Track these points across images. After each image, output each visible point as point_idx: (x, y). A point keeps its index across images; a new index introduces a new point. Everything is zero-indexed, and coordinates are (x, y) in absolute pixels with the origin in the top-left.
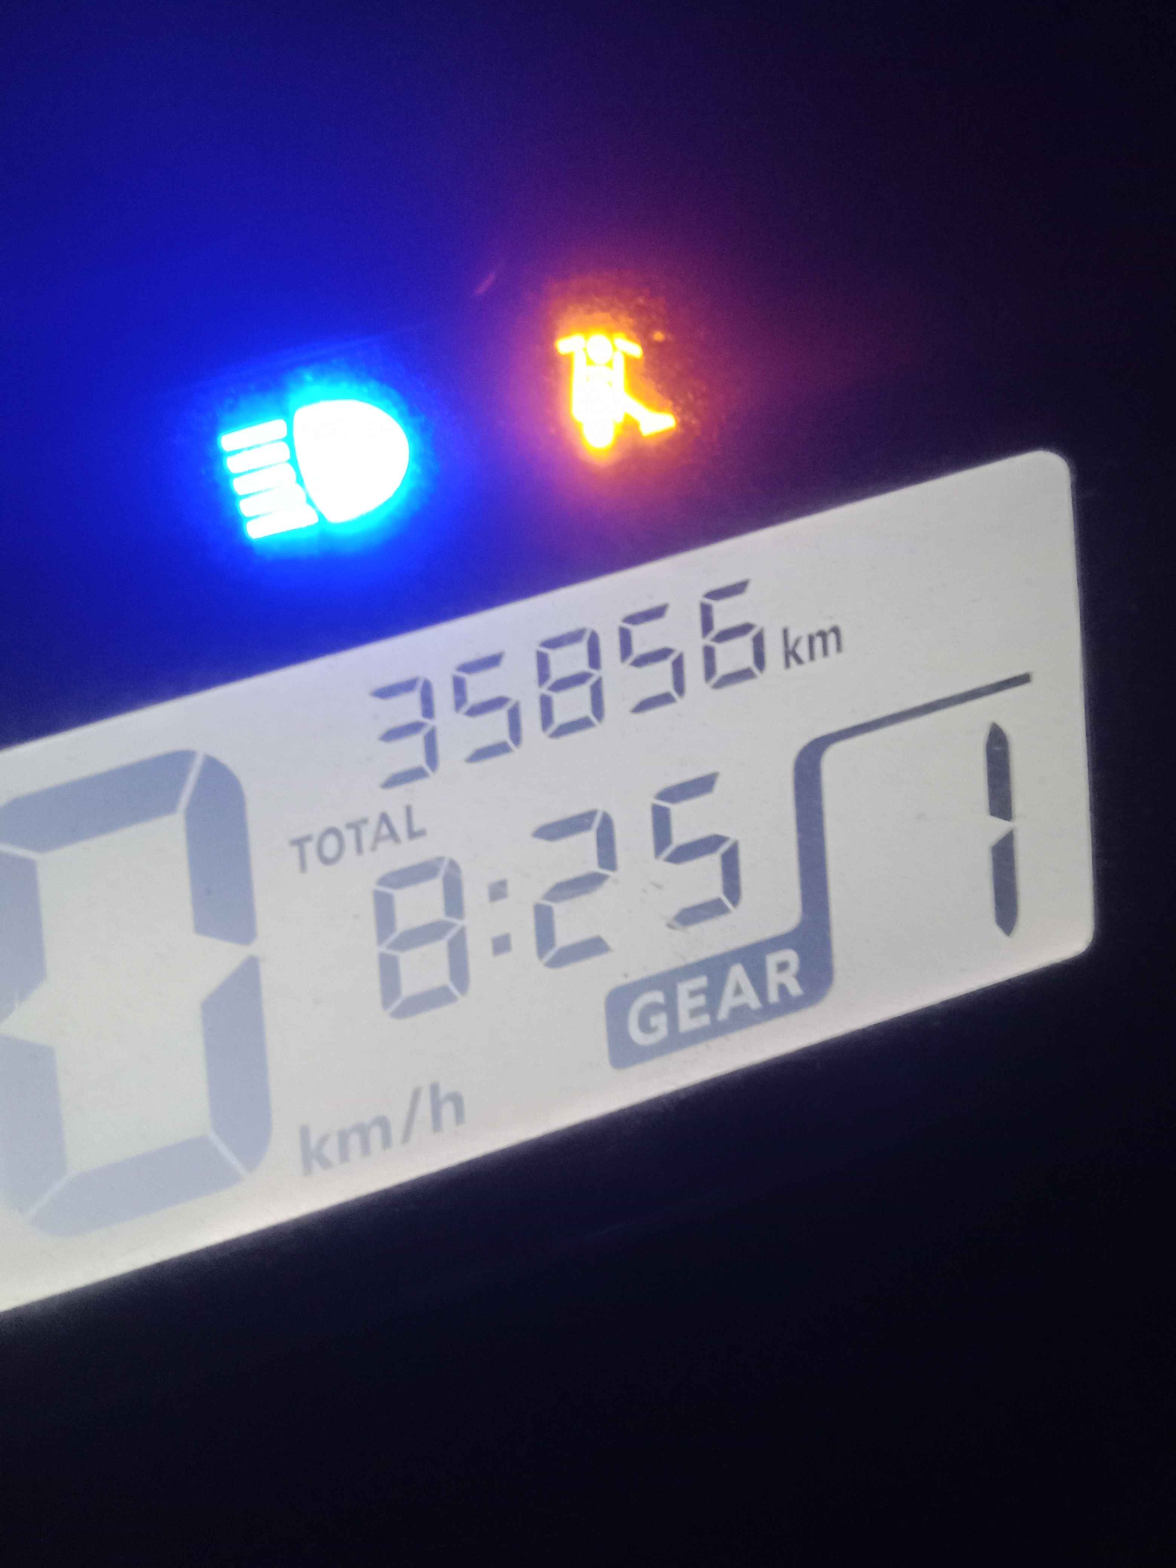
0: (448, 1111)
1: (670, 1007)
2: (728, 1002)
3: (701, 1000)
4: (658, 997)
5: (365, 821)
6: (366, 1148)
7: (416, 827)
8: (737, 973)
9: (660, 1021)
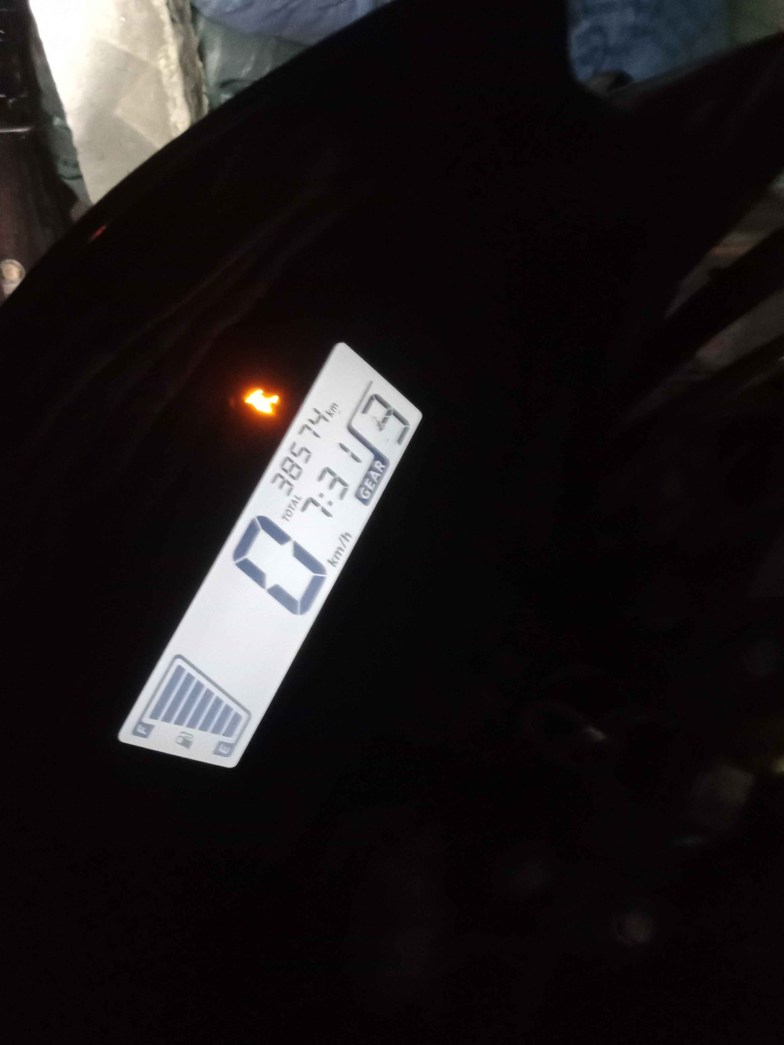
1: (367, 488)
2: (375, 479)
3: (370, 483)
5: (291, 504)
6: (340, 554)
7: (299, 497)
8: (372, 473)
9: (367, 492)
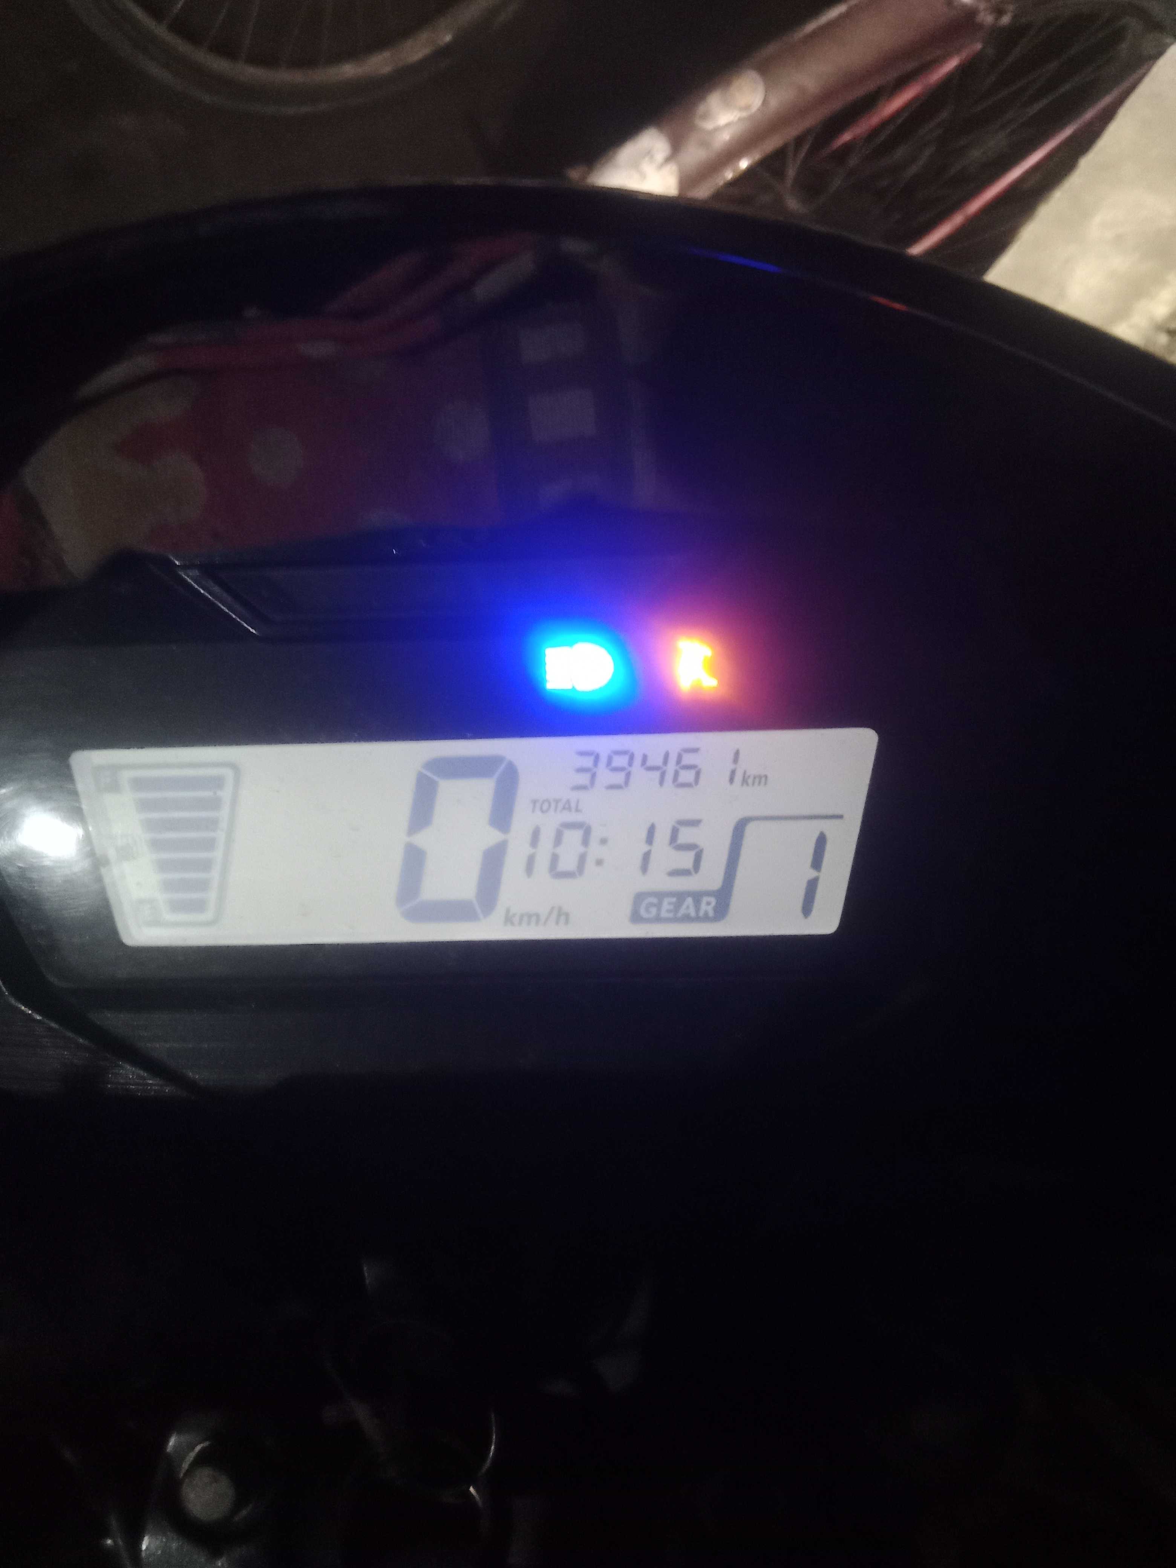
0: (563, 918)
1: (659, 906)
2: (682, 911)
3: (672, 907)
4: (654, 900)
5: (561, 801)
6: (528, 922)
7: (579, 808)
8: (689, 901)
9: (654, 911)
